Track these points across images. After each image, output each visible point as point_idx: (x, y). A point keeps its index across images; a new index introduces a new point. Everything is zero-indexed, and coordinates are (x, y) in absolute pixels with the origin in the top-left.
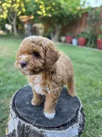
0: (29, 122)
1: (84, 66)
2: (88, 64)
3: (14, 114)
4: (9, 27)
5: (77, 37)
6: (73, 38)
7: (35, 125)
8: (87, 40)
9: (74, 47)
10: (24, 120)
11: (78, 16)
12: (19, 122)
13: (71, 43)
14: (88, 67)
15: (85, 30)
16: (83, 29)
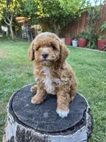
0: (29, 127)
1: (86, 66)
2: (90, 65)
3: (12, 118)
5: (77, 38)
6: (73, 39)
8: (88, 40)
9: (74, 48)
10: (24, 124)
11: (77, 16)
12: (18, 127)
13: (71, 44)
14: (90, 68)
15: (85, 30)
16: (82, 30)
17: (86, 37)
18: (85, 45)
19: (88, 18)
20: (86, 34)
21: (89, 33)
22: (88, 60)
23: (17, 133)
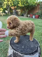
0: (17, 51)
1: (38, 27)
2: (40, 26)
4: (7, 11)
5: (35, 15)
6: (33, 15)
7: (20, 53)
8: (39, 16)
9: (33, 19)
10: (15, 50)
11: (35, 6)
12: (13, 51)
13: (32, 17)
14: (40, 27)
15: (38, 11)
16: (37, 11)
17: (39, 14)
18: (38, 18)
19: (40, 6)
20: (39, 13)
21: (40, 13)
22: (39, 24)
23: (13, 53)
